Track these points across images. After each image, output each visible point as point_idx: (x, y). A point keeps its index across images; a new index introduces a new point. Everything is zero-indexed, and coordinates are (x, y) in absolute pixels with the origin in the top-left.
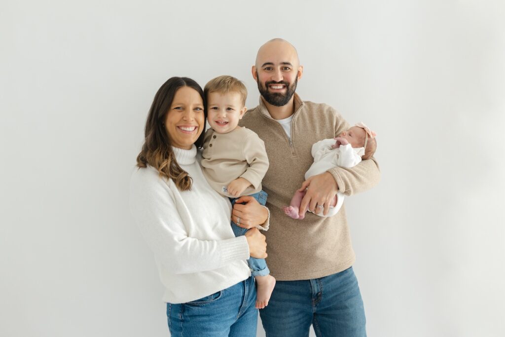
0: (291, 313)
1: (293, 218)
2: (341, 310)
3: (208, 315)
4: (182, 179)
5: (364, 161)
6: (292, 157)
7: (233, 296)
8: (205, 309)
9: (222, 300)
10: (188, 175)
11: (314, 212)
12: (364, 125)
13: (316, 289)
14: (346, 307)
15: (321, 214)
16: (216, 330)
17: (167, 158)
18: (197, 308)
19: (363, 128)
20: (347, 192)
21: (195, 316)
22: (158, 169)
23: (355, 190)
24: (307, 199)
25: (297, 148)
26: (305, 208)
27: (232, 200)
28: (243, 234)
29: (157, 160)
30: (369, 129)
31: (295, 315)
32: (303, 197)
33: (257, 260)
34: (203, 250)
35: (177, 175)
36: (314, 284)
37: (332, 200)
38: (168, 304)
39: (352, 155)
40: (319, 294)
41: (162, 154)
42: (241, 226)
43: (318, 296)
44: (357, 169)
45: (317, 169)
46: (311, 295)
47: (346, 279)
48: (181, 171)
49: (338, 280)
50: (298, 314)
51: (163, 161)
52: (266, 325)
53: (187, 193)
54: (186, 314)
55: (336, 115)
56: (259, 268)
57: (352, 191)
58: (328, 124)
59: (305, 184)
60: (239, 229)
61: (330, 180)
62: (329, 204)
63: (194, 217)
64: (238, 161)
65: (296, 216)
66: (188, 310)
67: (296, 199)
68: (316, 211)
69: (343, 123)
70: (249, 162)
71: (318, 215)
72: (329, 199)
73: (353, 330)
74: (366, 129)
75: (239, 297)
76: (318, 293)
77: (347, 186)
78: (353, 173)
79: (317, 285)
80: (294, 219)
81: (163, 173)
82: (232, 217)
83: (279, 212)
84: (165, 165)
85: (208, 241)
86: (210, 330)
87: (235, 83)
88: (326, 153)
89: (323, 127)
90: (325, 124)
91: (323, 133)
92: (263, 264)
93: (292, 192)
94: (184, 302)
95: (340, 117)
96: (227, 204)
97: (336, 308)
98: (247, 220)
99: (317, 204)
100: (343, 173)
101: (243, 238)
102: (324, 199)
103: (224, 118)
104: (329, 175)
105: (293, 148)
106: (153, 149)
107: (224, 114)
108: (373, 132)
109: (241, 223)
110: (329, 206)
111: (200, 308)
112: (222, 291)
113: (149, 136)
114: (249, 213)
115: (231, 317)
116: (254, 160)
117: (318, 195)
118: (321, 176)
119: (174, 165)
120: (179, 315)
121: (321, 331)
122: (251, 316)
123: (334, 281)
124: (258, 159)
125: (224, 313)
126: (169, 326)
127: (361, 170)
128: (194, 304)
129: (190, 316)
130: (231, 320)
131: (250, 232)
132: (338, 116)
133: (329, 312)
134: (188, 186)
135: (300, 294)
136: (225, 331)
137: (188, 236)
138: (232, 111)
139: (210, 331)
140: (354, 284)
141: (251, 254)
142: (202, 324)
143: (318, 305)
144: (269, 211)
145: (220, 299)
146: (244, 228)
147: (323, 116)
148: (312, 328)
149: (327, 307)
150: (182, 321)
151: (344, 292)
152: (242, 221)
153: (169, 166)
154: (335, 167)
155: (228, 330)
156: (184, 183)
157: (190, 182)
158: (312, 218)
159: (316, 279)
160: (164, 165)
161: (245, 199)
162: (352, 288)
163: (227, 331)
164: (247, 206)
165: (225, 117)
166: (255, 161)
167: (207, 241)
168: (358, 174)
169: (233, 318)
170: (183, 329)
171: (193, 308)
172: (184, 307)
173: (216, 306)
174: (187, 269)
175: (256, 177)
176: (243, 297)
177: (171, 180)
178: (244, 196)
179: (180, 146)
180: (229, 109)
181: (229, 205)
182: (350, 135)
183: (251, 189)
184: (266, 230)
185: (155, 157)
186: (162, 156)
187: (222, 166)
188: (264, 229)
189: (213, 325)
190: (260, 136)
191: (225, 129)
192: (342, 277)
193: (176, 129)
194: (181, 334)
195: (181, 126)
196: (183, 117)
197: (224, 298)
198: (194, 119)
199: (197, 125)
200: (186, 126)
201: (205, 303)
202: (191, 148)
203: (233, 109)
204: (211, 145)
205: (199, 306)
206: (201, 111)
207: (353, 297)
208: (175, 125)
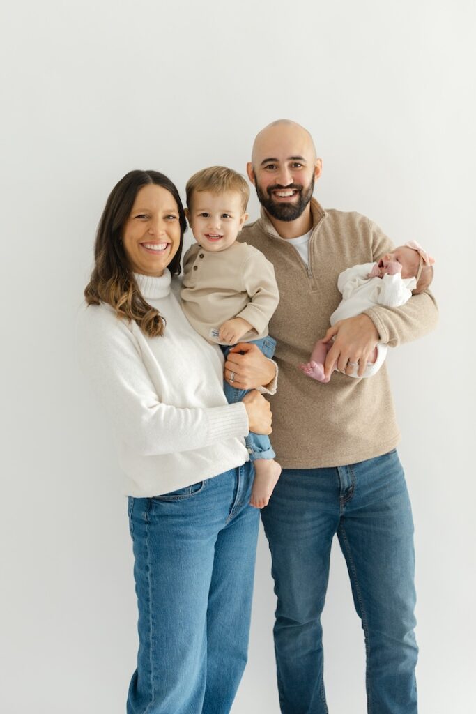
0: (308, 516)
1: (316, 379)
2: (381, 513)
3: (185, 516)
4: (150, 321)
5: (415, 297)
6: (311, 292)
7: (221, 489)
8: (181, 507)
9: (205, 494)
10: (159, 314)
11: (344, 372)
13: (346, 481)
14: (388, 508)
15: (354, 374)
16: (195, 538)
17: (126, 290)
18: (168, 505)
19: (416, 251)
20: (392, 343)
21: (166, 516)
22: (115, 307)
23: (403, 339)
24: (334, 354)
25: (318, 279)
26: (332, 367)
27: (224, 349)
28: (240, 400)
29: (113, 293)
30: (426, 251)
31: (313, 519)
32: (327, 351)
33: (258, 436)
34: (183, 421)
35: (142, 314)
36: (342, 473)
37: (371, 354)
38: (130, 498)
39: (400, 287)
40: (351, 488)
41: (119, 284)
42: (237, 386)
43: (348, 492)
44: (407, 308)
45: (348, 310)
46: (338, 491)
47: (388, 467)
48: (148, 308)
49: (377, 469)
50: (319, 517)
51: (122, 295)
52: (268, 533)
53: (158, 341)
54: (153, 513)
55: (373, 229)
56: (261, 447)
57: (399, 340)
58: (361, 243)
59: (330, 332)
60: (234, 392)
61: (367, 326)
62: (366, 360)
63: (168, 374)
64: (234, 291)
65: (320, 376)
66: (156, 507)
67: (318, 352)
68: (348, 370)
70: (251, 295)
71: (351, 375)
72: (366, 352)
73: (397, 541)
75: (229, 490)
76: (348, 488)
77: (391, 333)
78: (400, 315)
79: (348, 476)
80: (316, 381)
81: (123, 312)
82: (224, 372)
83: (294, 372)
84: (125, 301)
85: (190, 409)
86: (188, 537)
89: (355, 246)
90: (357, 243)
91: (355, 256)
92: (266, 443)
93: (312, 343)
94: (151, 495)
95: (379, 231)
96: (217, 355)
97: (374, 510)
98: (244, 377)
99: (349, 360)
100: (386, 314)
101: (240, 407)
102: (359, 353)
103: (217, 229)
104: (365, 318)
105: (312, 279)
106: (106, 278)
107: (218, 223)
108: (432, 257)
109: (235, 381)
110: (366, 363)
111: (173, 505)
112: (205, 481)
114: (249, 367)
115: (218, 520)
116: (258, 292)
117: (350, 348)
118: (353, 320)
119: (138, 300)
120: (144, 514)
121: (350, 542)
122: (250, 520)
123: (371, 471)
124: (264, 291)
125: (208, 514)
126: (131, 530)
127: (411, 310)
128: (165, 499)
129: (160, 516)
130: (219, 521)
131: (250, 397)
132: (375, 231)
133: (363, 515)
134: (159, 330)
135: (323, 489)
136: (209, 539)
137: (160, 401)
139: (186, 539)
140: (398, 475)
141: (250, 428)
142: (175, 529)
143: (348, 504)
144: (277, 367)
145: (201, 493)
146: (241, 390)
147: (355, 230)
148: (335, 538)
149: (361, 507)
150: (147, 523)
151: (385, 487)
152: (238, 379)
153: (130, 302)
154: (373, 307)
155: (214, 538)
156: (152, 324)
157: (162, 325)
158: (341, 380)
159: (346, 467)
160: (122, 301)
161: (243, 347)
162: (397, 481)
163: (212, 539)
164: (246, 355)
165: (219, 228)
167: (188, 410)
168: (408, 317)
169: (222, 522)
170: (149, 534)
171: (164, 505)
172: (151, 502)
173: (196, 502)
174: (160, 448)
175: (260, 317)
176: (236, 491)
177: (134, 322)
178: (242, 343)
179: (145, 272)
181: (219, 355)
183: (252, 333)
184: (272, 394)
185: (109, 290)
186: (119, 287)
187: (211, 298)
188: (269, 392)
189: (191, 530)
190: (269, 257)
191: (218, 245)
192: (383, 465)
193: (138, 247)
194: (146, 541)
195: (146, 243)
196: (148, 230)
197: (208, 490)
198: (164, 233)
199: (170, 241)
200: (153, 243)
201: (180, 498)
202: (162, 274)
203: (230, 217)
204: (196, 268)
205: (171, 502)
206: (175, 220)
207: (397, 493)
208: (138, 241)
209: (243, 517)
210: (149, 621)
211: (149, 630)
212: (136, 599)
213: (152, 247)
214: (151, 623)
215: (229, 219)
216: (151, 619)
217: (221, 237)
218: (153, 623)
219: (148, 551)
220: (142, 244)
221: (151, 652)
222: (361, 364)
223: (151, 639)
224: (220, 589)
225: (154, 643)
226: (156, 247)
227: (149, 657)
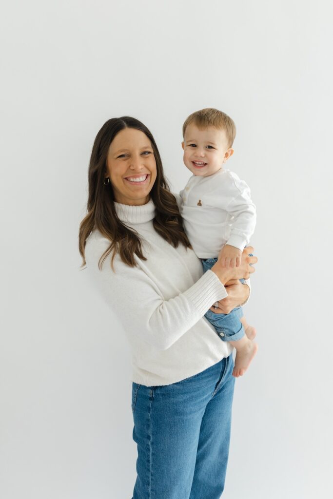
138: (213, 149)
165: (203, 156)
180: (209, 147)
191: (203, 172)
193: (124, 182)
195: (129, 177)
198: (143, 167)
199: (148, 173)
200: (135, 177)
206: (150, 154)
208: (122, 177)
213: (135, 180)
214: (150, 479)
216: (150, 476)
217: (205, 165)
220: (126, 179)
226: (138, 180)
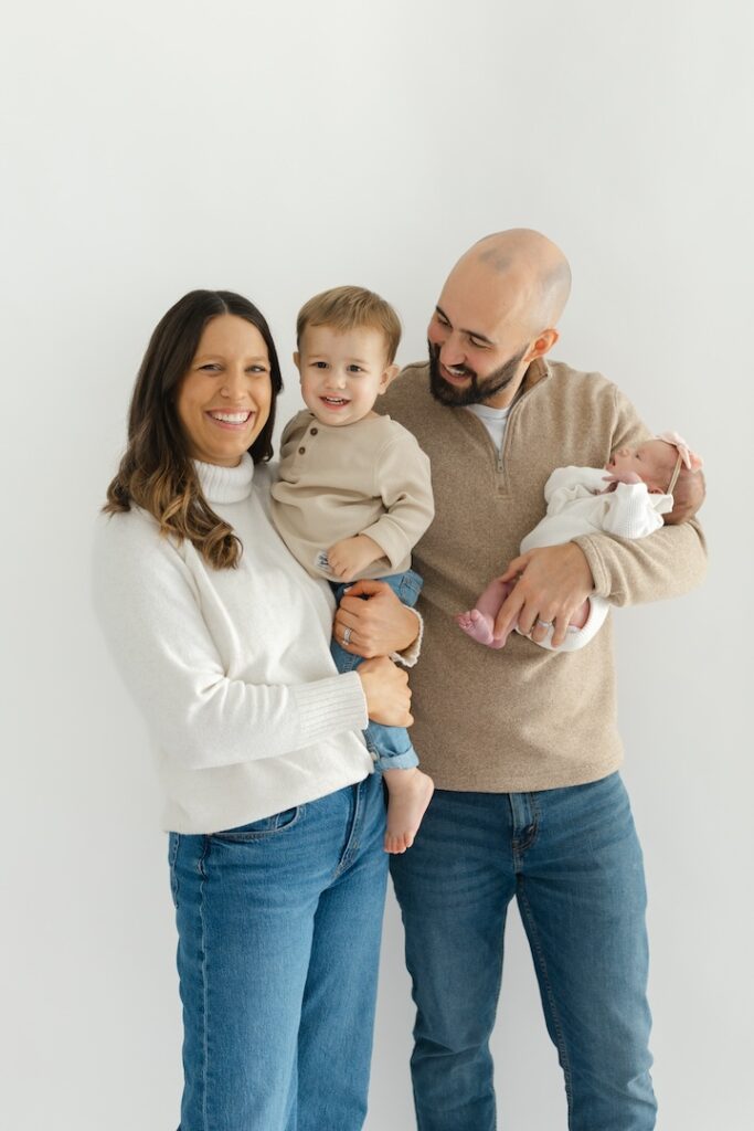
0: (460, 868)
1: (478, 639)
2: (584, 873)
3: (266, 867)
4: (218, 543)
5: (668, 528)
6: (497, 497)
7: (327, 821)
8: (260, 852)
9: (300, 830)
10: (232, 533)
11: (529, 636)
12: (679, 439)
13: (522, 817)
14: (596, 866)
15: (546, 643)
16: (283, 905)
17: (180, 491)
18: (239, 847)
19: (675, 447)
20: (615, 597)
21: (235, 867)
22: (159, 519)
23: (637, 595)
24: (515, 602)
25: (511, 476)
26: (508, 622)
27: (336, 588)
28: (354, 669)
29: (157, 495)
30: (688, 449)
31: (470, 875)
32: (506, 596)
33: (389, 731)
35: (205, 531)
36: (518, 805)
37: (576, 611)
38: (173, 834)
39: (644, 509)
40: (532, 828)
41: (169, 481)
42: (353, 649)
43: (526, 834)
44: (650, 543)
45: (551, 533)
46: (509, 831)
47: (599, 796)
48: (215, 520)
49: (578, 799)
50: (479, 872)
51: (172, 499)
52: (403, 896)
53: (226, 575)
54: (213, 861)
55: (620, 407)
56: (394, 751)
57: (628, 595)
58: (596, 429)
59: (515, 565)
60: (347, 656)
61: (576, 564)
62: (568, 620)
63: (241, 630)
64: (362, 495)
65: (485, 636)
66: (218, 852)
67: (490, 597)
68: (536, 634)
69: (636, 429)
70: (387, 503)
71: (540, 644)
72: (568, 606)
73: (614, 922)
74: (679, 448)
75: (339, 823)
76: (527, 827)
77: (616, 581)
78: (636, 554)
79: (526, 808)
80: (478, 645)
81: (171, 527)
82: (334, 625)
83: (446, 624)
84: (177, 508)
85: (269, 685)
86: (269, 903)
87: (373, 307)
88: (577, 498)
89: (584, 432)
90: (589, 427)
91: (581, 448)
92: (402, 740)
93: (483, 581)
94: (209, 831)
95: (630, 411)
96: (325, 597)
97: (572, 868)
98: (366, 637)
99: (538, 616)
100: (610, 547)
101: (353, 676)
102: (556, 606)
103: (339, 388)
104: (574, 550)
105: (502, 476)
106: (150, 469)
107: (340, 379)
109: (351, 643)
110: (566, 626)
111: (246, 848)
112: (301, 806)
113: (140, 437)
114: (375, 622)
115: (321, 873)
116: (400, 499)
117: (542, 595)
118: (557, 550)
119: (198, 505)
120: (197, 863)
121: (536, 918)
122: (372, 874)
123: (569, 802)
124: (410, 499)
125: (305, 864)
126: (174, 889)
127: (657, 548)
128: (231, 837)
129: (224, 868)
130: (323, 876)
131: (369, 665)
132: (624, 410)
133: (554, 876)
134: (230, 557)
135: (485, 827)
136: (305, 907)
137: (225, 676)
138: (363, 373)
139: (268, 907)
140: (619, 809)
141: (369, 715)
142: (249, 889)
143: (527, 855)
144: (421, 621)
145: (294, 827)
146: (357, 656)
147: (589, 405)
148: (513, 907)
149: (549, 861)
150: (204, 878)
151: (592, 830)
152: (356, 639)
153: (185, 512)
154: (592, 534)
155: (313, 904)
156: (220, 549)
157: (236, 550)
158: (522, 649)
159: (524, 794)
160: (172, 510)
161: (367, 587)
162: (613, 819)
163: (310, 907)
164: (372, 601)
165: (343, 387)
166: (402, 502)
167: (265, 687)
168: (649, 559)
169: (327, 876)
170: (205, 898)
171: (231, 847)
172: (209, 843)
173: (285, 844)
174: (218, 758)
175: (398, 540)
176: (350, 824)
177: (188, 544)
178: (365, 580)
179: (213, 458)
180: (354, 368)
181: (327, 597)
182: (637, 456)
183: (382, 565)
184: (410, 665)
185: (152, 489)
186: (168, 485)
187: (321, 502)
188: (405, 662)
189: (276, 892)
190: (423, 445)
191: (342, 416)
192: (591, 792)
193: (204, 418)
194: (200, 910)
195: (216, 411)
196: (220, 390)
197: (304, 824)
198: (246, 395)
199: (254, 408)
200: (227, 411)
201: (259, 837)
202: (239, 462)
203: (362, 370)
204: (302, 450)
205: (243, 843)
206: (263, 374)
207: (613, 841)
208: (202, 407)
209: (361, 868)
210: (202, 1045)
211: (202, 1062)
212: (180, 1006)
213: (225, 418)
214: (205, 1049)
215: (360, 373)
216: (205, 1042)
217: (346, 402)
218: (209, 1049)
219: (204, 927)
220: (209, 413)
221: (205, 1100)
222: (558, 626)
223: (205, 1076)
224: (322, 991)
225: (210, 1084)
226: (231, 418)
227: (201, 1109)
